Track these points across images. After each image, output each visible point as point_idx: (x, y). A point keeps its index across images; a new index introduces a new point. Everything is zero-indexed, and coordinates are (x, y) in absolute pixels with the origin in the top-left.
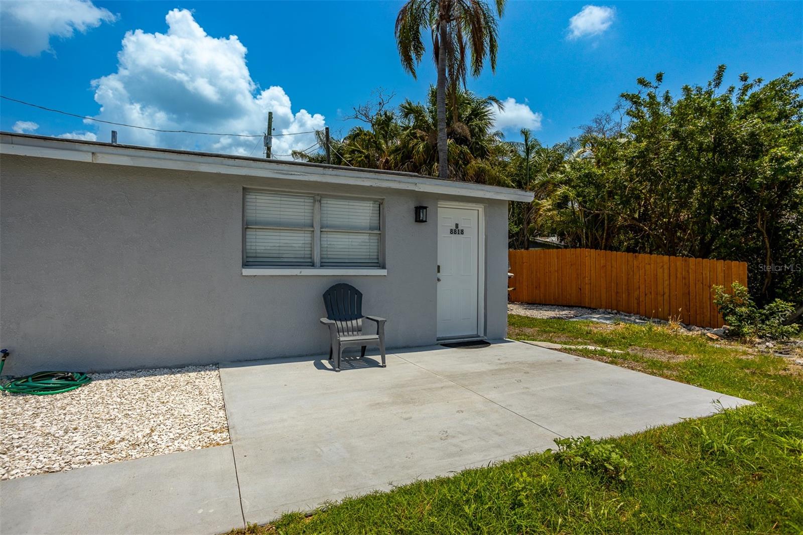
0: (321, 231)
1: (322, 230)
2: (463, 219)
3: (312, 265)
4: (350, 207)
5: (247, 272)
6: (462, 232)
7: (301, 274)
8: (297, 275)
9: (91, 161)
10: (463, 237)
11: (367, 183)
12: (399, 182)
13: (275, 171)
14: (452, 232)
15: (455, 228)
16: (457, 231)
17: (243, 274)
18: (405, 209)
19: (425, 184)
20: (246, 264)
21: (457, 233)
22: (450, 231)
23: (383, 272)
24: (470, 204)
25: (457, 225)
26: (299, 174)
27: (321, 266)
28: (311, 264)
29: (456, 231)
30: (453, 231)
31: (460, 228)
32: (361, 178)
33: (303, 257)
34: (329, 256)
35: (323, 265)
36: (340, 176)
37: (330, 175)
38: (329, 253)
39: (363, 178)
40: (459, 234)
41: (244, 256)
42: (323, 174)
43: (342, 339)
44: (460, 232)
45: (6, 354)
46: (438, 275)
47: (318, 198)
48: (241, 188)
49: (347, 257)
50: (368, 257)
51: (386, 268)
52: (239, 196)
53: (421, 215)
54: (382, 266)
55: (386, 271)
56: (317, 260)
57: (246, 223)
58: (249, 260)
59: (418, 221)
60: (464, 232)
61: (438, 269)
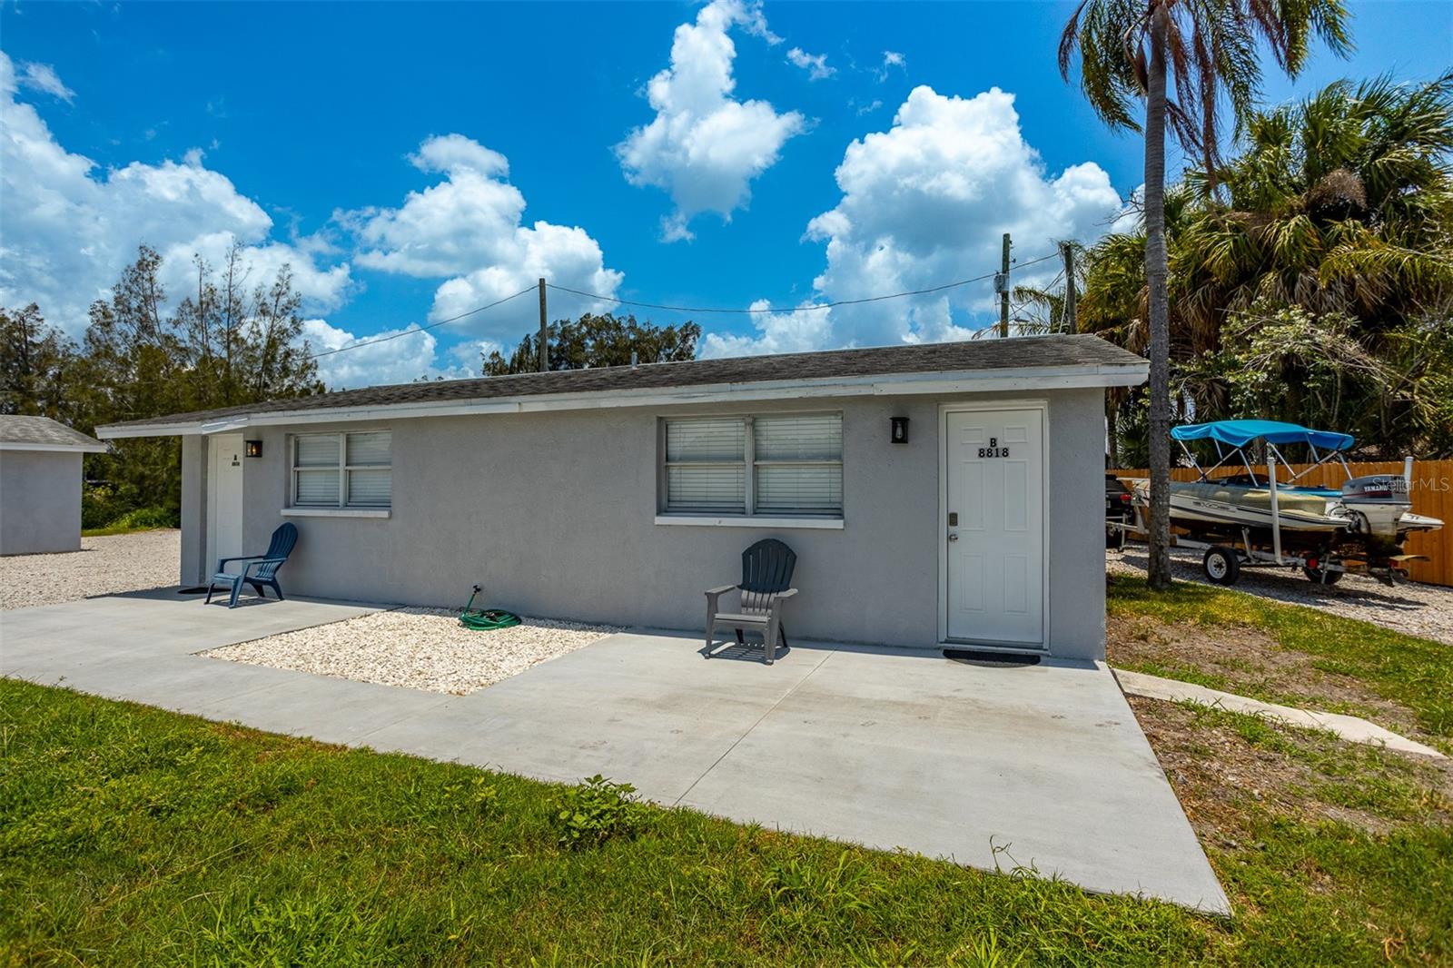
0: (755, 466)
1: (756, 463)
2: (1008, 429)
3: (742, 512)
4: (800, 427)
5: (660, 520)
6: (1006, 453)
7: (720, 525)
8: (715, 526)
9: (518, 411)
10: (1008, 462)
11: (794, 394)
12: (844, 386)
13: (675, 396)
14: (981, 453)
15: (989, 446)
16: (994, 452)
17: (655, 523)
18: (878, 424)
19: (888, 382)
20: (660, 512)
21: (995, 454)
22: (978, 453)
23: (838, 524)
24: (1014, 402)
25: (993, 442)
26: (702, 395)
27: (755, 513)
28: (742, 510)
29: (993, 450)
30: (986, 452)
31: (1000, 445)
32: (782, 388)
34: (770, 500)
35: (758, 511)
36: (752, 390)
37: (740, 391)
38: (770, 494)
40: (997, 456)
41: (664, 500)
42: (731, 391)
43: (717, 616)
44: (1000, 453)
45: (478, 590)
46: (952, 529)
47: (750, 420)
48: (655, 419)
49: (795, 500)
50: (828, 500)
51: (843, 518)
52: (653, 429)
53: (899, 432)
54: (839, 514)
55: (842, 521)
56: (749, 505)
57: (667, 460)
58: (672, 504)
59: (895, 440)
60: (1010, 452)
61: (953, 519)
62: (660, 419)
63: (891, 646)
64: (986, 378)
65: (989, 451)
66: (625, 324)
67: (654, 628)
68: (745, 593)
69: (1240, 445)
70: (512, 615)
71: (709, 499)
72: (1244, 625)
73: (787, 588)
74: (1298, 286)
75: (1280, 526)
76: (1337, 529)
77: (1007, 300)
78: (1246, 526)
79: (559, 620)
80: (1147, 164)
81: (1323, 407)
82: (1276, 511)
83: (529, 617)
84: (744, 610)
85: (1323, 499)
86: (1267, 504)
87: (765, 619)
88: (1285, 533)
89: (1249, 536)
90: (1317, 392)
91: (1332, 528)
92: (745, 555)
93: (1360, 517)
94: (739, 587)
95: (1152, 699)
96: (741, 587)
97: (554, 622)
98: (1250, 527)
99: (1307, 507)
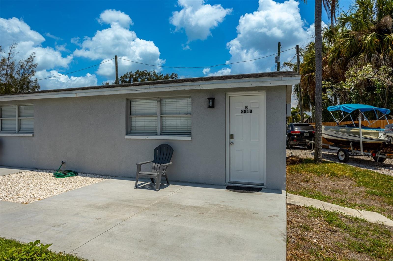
1: (161, 116)
2: (252, 102)
3: (156, 134)
4: (177, 102)
5: (127, 137)
6: (251, 111)
7: (147, 139)
8: (146, 139)
9: (75, 96)
10: (252, 115)
11: (172, 89)
13: (130, 90)
14: (242, 112)
15: (245, 109)
16: (247, 111)
17: (125, 138)
18: (203, 101)
19: (205, 84)
20: (127, 134)
22: (241, 111)
23: (189, 138)
24: (254, 92)
25: (246, 107)
26: (140, 90)
28: (155, 133)
29: (246, 111)
30: (244, 111)
31: (249, 109)
32: (167, 87)
33: (155, 130)
34: (166, 129)
35: (162, 134)
36: (157, 88)
37: (153, 88)
38: (166, 127)
39: (168, 87)
40: (248, 113)
41: (129, 130)
42: (150, 88)
43: (140, 172)
44: (249, 111)
45: (63, 163)
46: (232, 140)
47: (159, 100)
48: (125, 99)
49: (176, 129)
50: (187, 129)
51: (191, 136)
52: (124, 103)
53: (211, 103)
54: (190, 134)
55: (190, 137)
56: (158, 131)
57: (130, 115)
58: (132, 131)
59: (209, 107)
60: (253, 111)
61: (232, 137)
62: (127, 100)
63: (208, 184)
64: (241, 82)
65: (245, 111)
66: (152, 73)
67: (125, 177)
68: (154, 164)
69: (350, 113)
70: (73, 172)
71: (145, 129)
72: (346, 177)
73: (170, 162)
74: (372, 58)
75: (363, 141)
76: (383, 142)
77: (279, 65)
78: (351, 141)
79: (92, 174)
80: (315, 10)
81: (381, 100)
82: (361, 136)
83: (81, 173)
84: (153, 171)
85: (378, 132)
86: (358, 133)
87: (156, 174)
88: (364, 144)
89: (352, 145)
90: (379, 95)
91: (381, 142)
92: (156, 150)
93: (391, 138)
94: (152, 162)
95: (297, 206)
96: (153, 162)
97: (89, 175)
98: (353, 142)
99: (372, 134)
